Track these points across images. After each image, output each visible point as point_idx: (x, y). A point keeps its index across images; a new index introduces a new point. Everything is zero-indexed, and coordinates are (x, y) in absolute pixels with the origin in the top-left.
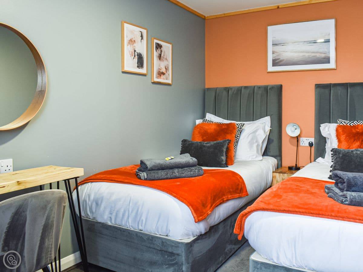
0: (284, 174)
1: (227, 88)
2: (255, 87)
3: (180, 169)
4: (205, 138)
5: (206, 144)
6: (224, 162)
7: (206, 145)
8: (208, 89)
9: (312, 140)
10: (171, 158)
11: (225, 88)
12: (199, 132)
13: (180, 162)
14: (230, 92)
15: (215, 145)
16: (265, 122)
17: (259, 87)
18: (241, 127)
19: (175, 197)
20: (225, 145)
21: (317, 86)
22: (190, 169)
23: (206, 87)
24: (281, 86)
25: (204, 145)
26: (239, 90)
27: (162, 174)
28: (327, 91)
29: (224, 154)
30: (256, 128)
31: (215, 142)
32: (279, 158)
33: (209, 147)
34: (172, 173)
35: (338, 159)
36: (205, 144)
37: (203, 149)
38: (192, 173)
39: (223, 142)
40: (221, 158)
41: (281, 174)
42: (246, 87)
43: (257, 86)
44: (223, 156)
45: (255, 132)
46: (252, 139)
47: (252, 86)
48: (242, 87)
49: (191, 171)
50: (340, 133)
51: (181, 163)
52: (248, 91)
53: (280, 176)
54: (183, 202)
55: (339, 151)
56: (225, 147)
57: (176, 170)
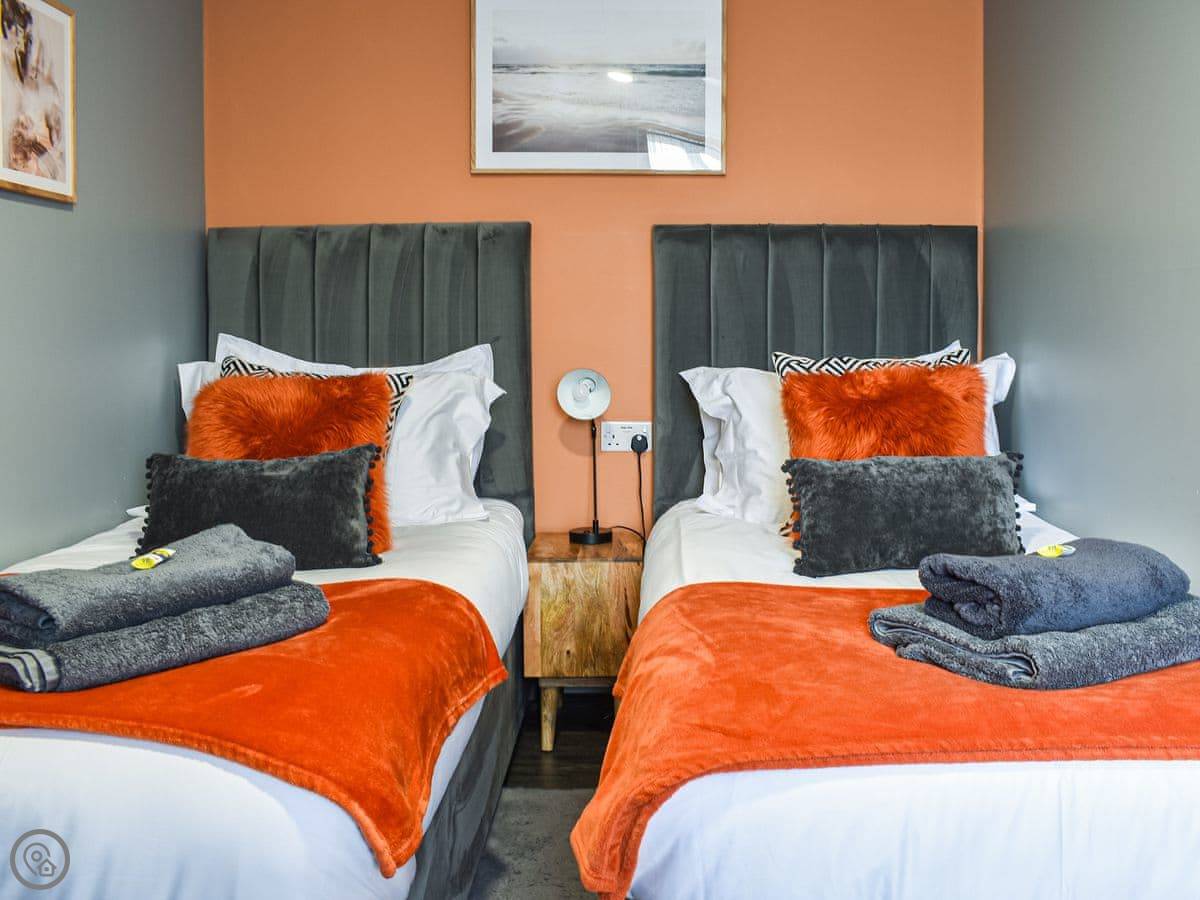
0: (570, 564)
1: (305, 230)
2: (424, 228)
3: (222, 610)
4: (258, 443)
5: (274, 468)
6: (363, 544)
7: (274, 474)
8: (221, 233)
9: (644, 428)
10: (161, 559)
11: (299, 229)
12: (225, 418)
13: (218, 574)
14: (320, 245)
15: (316, 472)
16: (469, 366)
17: (444, 231)
18: (401, 390)
19: (260, 766)
20: (362, 467)
21: (661, 231)
22: (268, 600)
23: (212, 222)
24: (528, 227)
25: (267, 473)
26: (361, 239)
27: (135, 646)
28: (696, 251)
29: (361, 506)
30: (450, 391)
31: (315, 459)
32: (525, 502)
33: (290, 483)
34: (189, 632)
35: (822, 500)
36: (268, 467)
37: (266, 494)
38: (279, 618)
39: (353, 458)
40: (352, 529)
41: (561, 565)
42: (388, 230)
43: (435, 227)
44: (355, 516)
45: (448, 408)
46: (441, 437)
47: (413, 225)
48: (371, 227)
49: (274, 611)
50: (802, 403)
51: (222, 580)
52: (397, 247)
53: (553, 572)
54: (312, 788)
55: (819, 469)
56: (362, 478)
57: (204, 618)
